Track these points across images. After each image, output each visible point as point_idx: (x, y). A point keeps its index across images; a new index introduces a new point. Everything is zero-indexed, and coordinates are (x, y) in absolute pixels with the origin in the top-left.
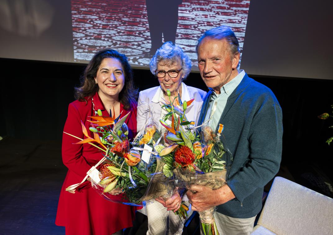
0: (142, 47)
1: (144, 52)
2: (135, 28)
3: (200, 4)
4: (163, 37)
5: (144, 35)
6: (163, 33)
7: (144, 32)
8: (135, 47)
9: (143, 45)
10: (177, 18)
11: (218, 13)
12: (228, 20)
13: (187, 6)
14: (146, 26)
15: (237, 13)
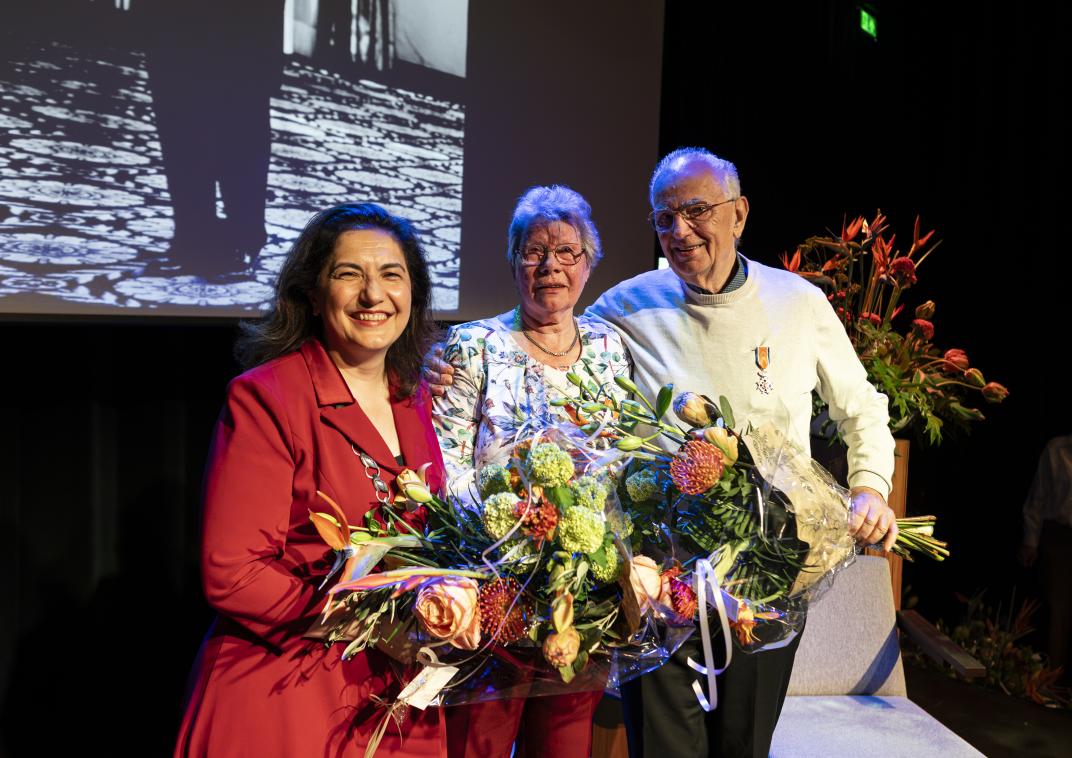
0: (134, 234)
1: (142, 254)
2: (99, 154)
3: (337, 100)
4: (218, 195)
5: (140, 186)
6: (217, 184)
7: (143, 173)
8: (102, 230)
9: (136, 226)
10: (266, 135)
11: (388, 135)
12: (416, 160)
13: (297, 100)
14: (150, 149)
15: (438, 140)
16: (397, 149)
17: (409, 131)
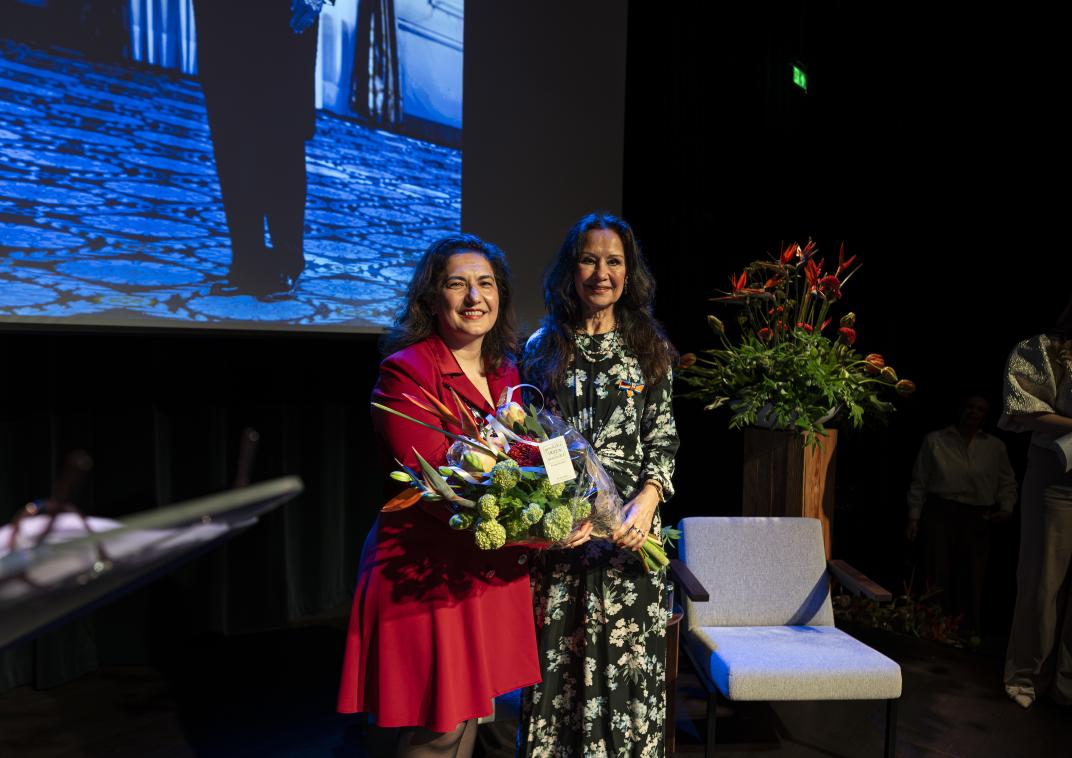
0: (202, 260)
1: (209, 277)
2: (172, 194)
3: (358, 147)
4: (266, 228)
5: (204, 220)
6: (265, 219)
7: (207, 210)
8: (176, 256)
9: (202, 253)
10: (303, 177)
11: (400, 178)
12: (423, 198)
13: (327, 148)
14: (213, 190)
15: (441, 181)
17: (417, 174)
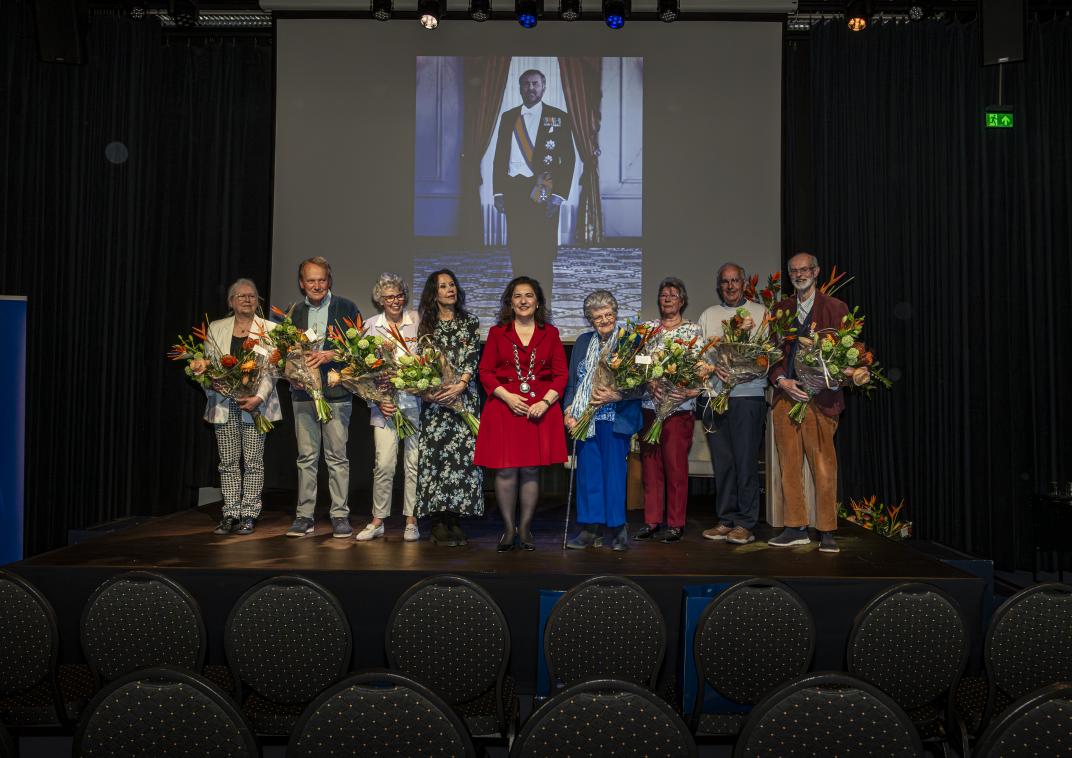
10: (552, 275)
12: (617, 275)
13: (563, 261)
15: (628, 265)
16: (608, 272)
17: (613, 264)
